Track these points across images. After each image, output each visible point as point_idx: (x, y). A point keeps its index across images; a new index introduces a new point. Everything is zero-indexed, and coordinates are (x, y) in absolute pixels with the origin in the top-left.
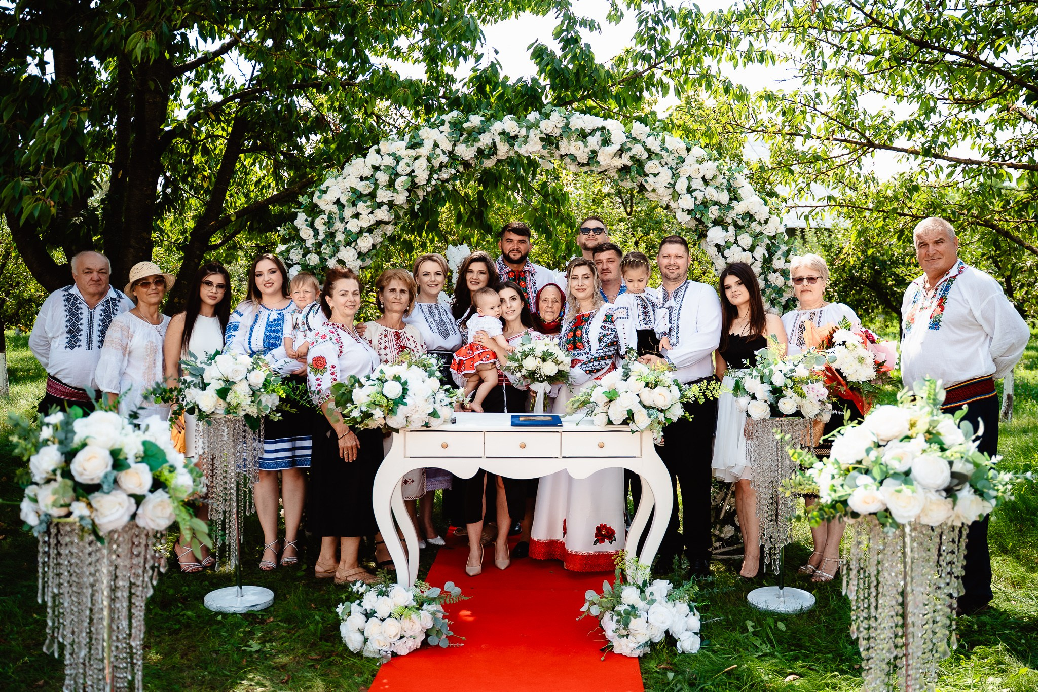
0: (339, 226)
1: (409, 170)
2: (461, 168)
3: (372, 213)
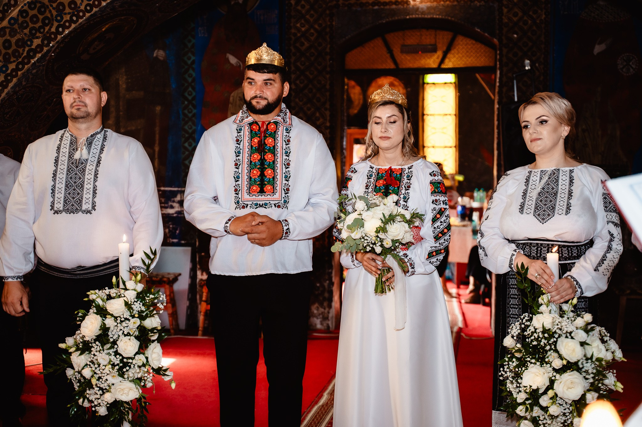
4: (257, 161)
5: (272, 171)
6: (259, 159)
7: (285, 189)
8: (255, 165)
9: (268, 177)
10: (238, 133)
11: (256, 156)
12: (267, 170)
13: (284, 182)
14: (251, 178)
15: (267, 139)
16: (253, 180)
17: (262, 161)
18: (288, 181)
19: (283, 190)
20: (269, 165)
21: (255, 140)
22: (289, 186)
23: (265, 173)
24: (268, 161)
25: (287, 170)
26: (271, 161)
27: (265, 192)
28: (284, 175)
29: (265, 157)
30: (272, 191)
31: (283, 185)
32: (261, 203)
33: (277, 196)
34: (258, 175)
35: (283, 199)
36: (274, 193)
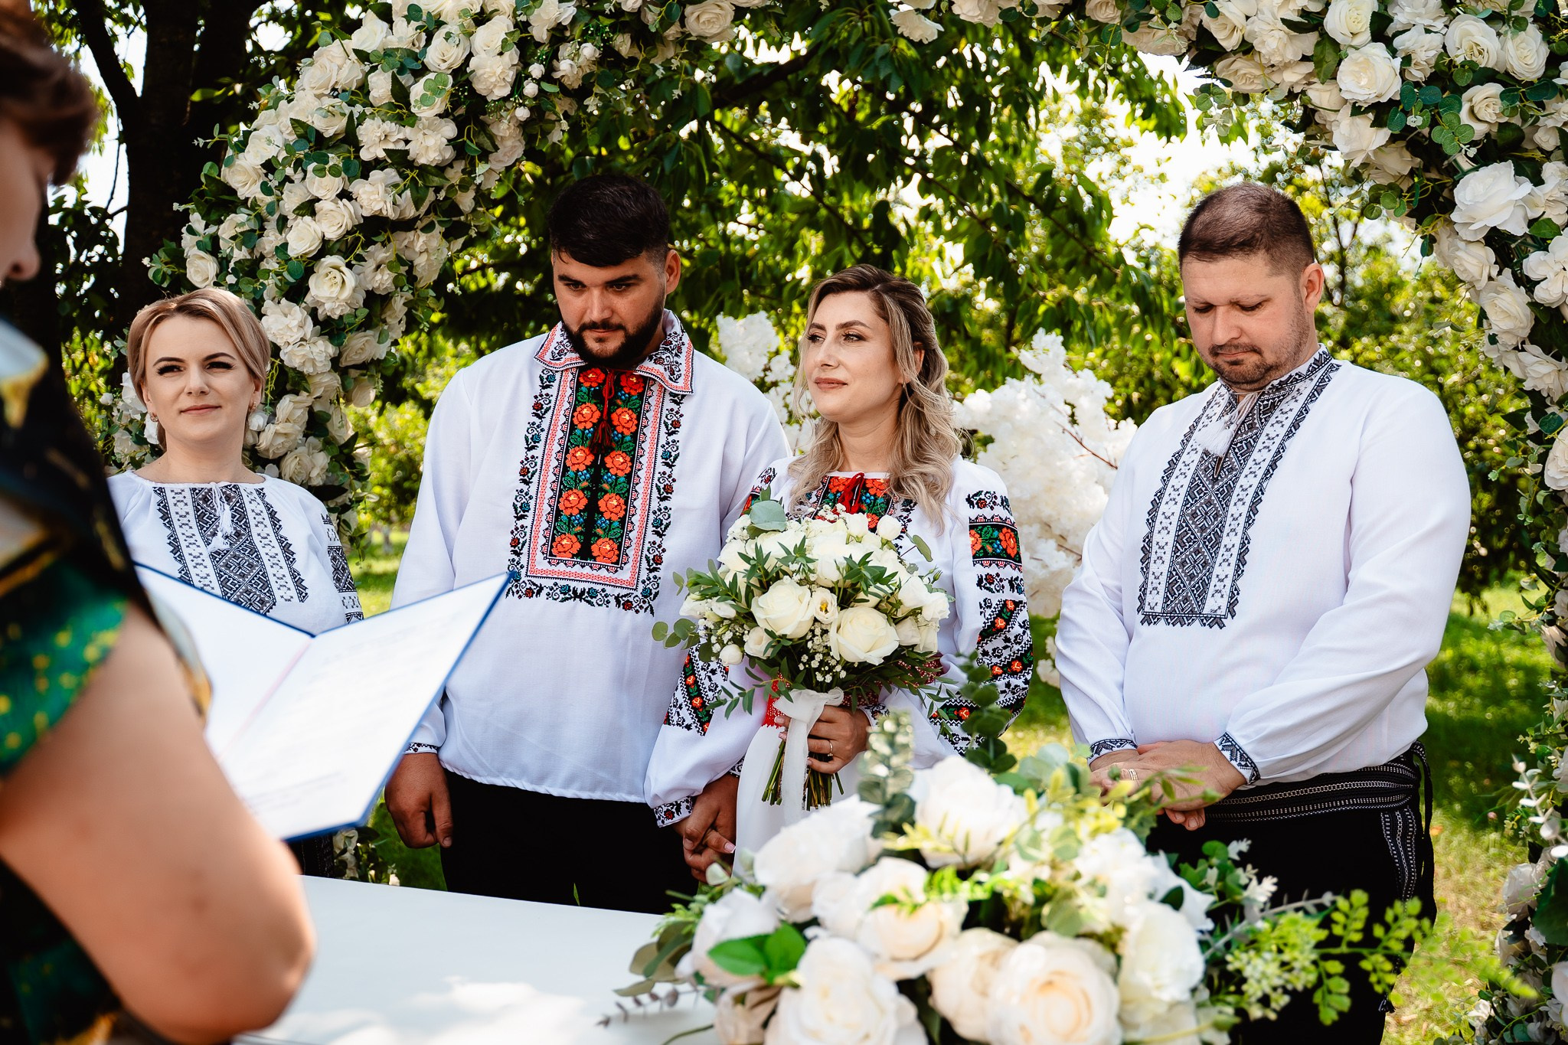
0: (271, 240)
1: (456, 56)
2: (623, 44)
3: (345, 195)
4: (582, 467)
5: (622, 501)
6: (588, 463)
7: (651, 557)
8: (577, 480)
9: (607, 515)
10: (544, 387)
11: (583, 455)
12: (606, 497)
14: (559, 513)
15: (619, 411)
16: (564, 518)
17: (597, 470)
18: (661, 535)
19: (644, 559)
20: (614, 485)
21: (585, 411)
22: (664, 549)
23: (601, 503)
24: (613, 471)
25: (664, 504)
26: (620, 473)
27: (594, 558)
28: (652, 518)
29: (608, 460)
30: (615, 559)
31: (647, 545)
32: (580, 586)
33: (625, 574)
34: (582, 507)
35: (641, 587)
36: (618, 563)
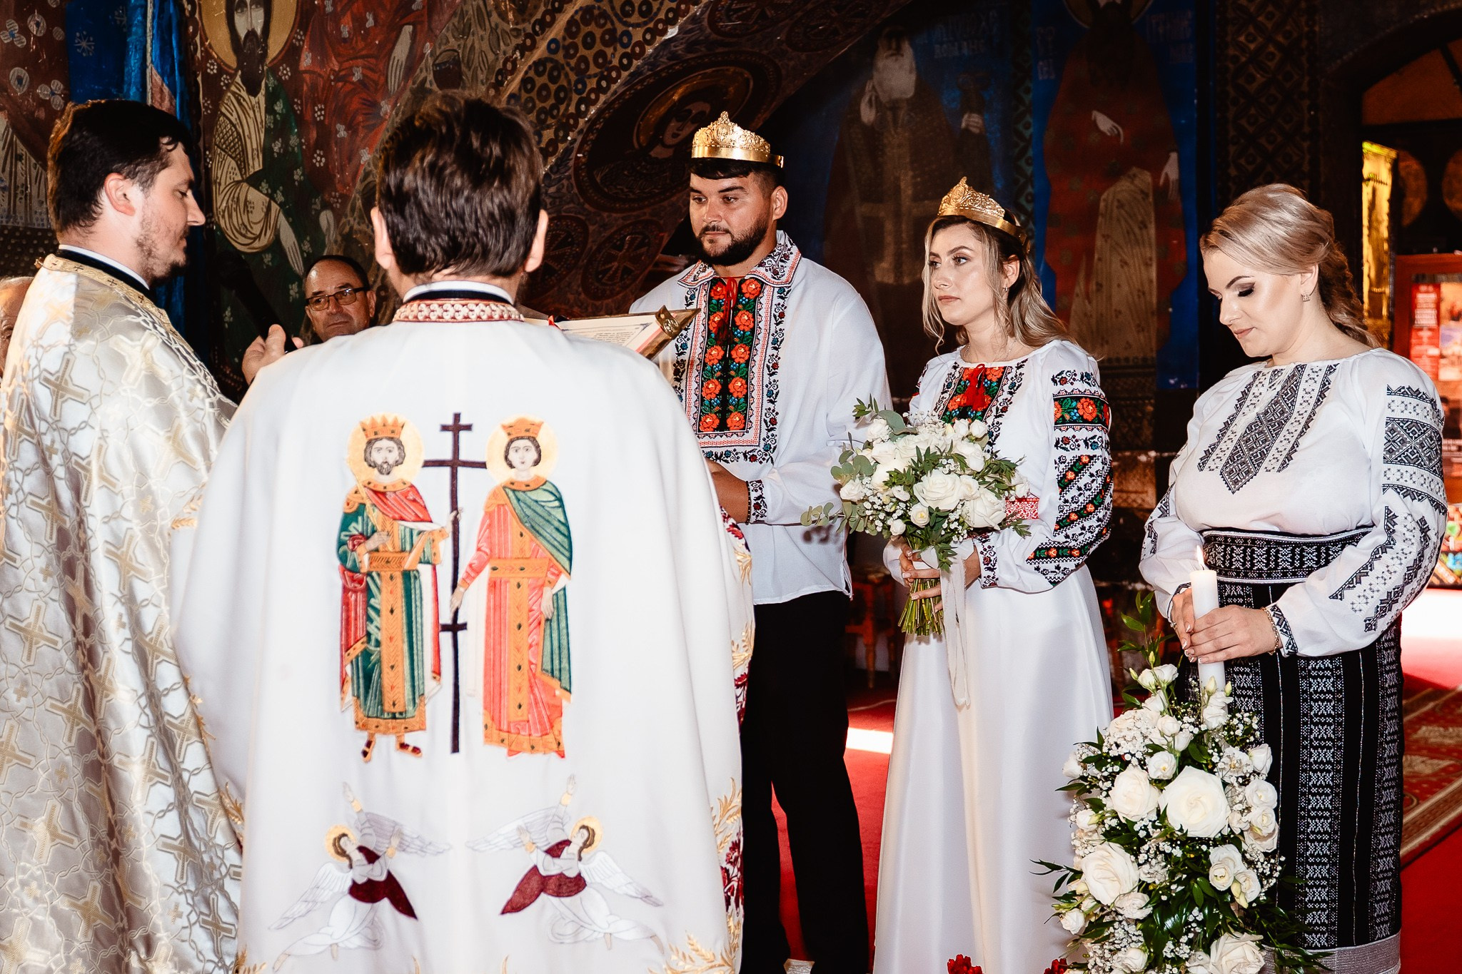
4: (716, 362)
5: (744, 381)
6: (720, 357)
7: (768, 420)
8: (712, 371)
9: (735, 395)
10: (687, 305)
11: (716, 352)
12: (733, 381)
13: (767, 405)
14: (702, 399)
15: (740, 314)
16: (706, 402)
17: (726, 361)
18: (773, 402)
19: (763, 423)
20: (737, 371)
21: (716, 319)
22: (777, 414)
23: (730, 386)
24: (737, 360)
25: (772, 378)
26: (742, 361)
27: (729, 429)
28: (766, 390)
29: (733, 353)
30: (742, 426)
31: (764, 411)
32: (719, 451)
33: (750, 436)
34: (717, 392)
35: (762, 443)
36: (744, 428)
